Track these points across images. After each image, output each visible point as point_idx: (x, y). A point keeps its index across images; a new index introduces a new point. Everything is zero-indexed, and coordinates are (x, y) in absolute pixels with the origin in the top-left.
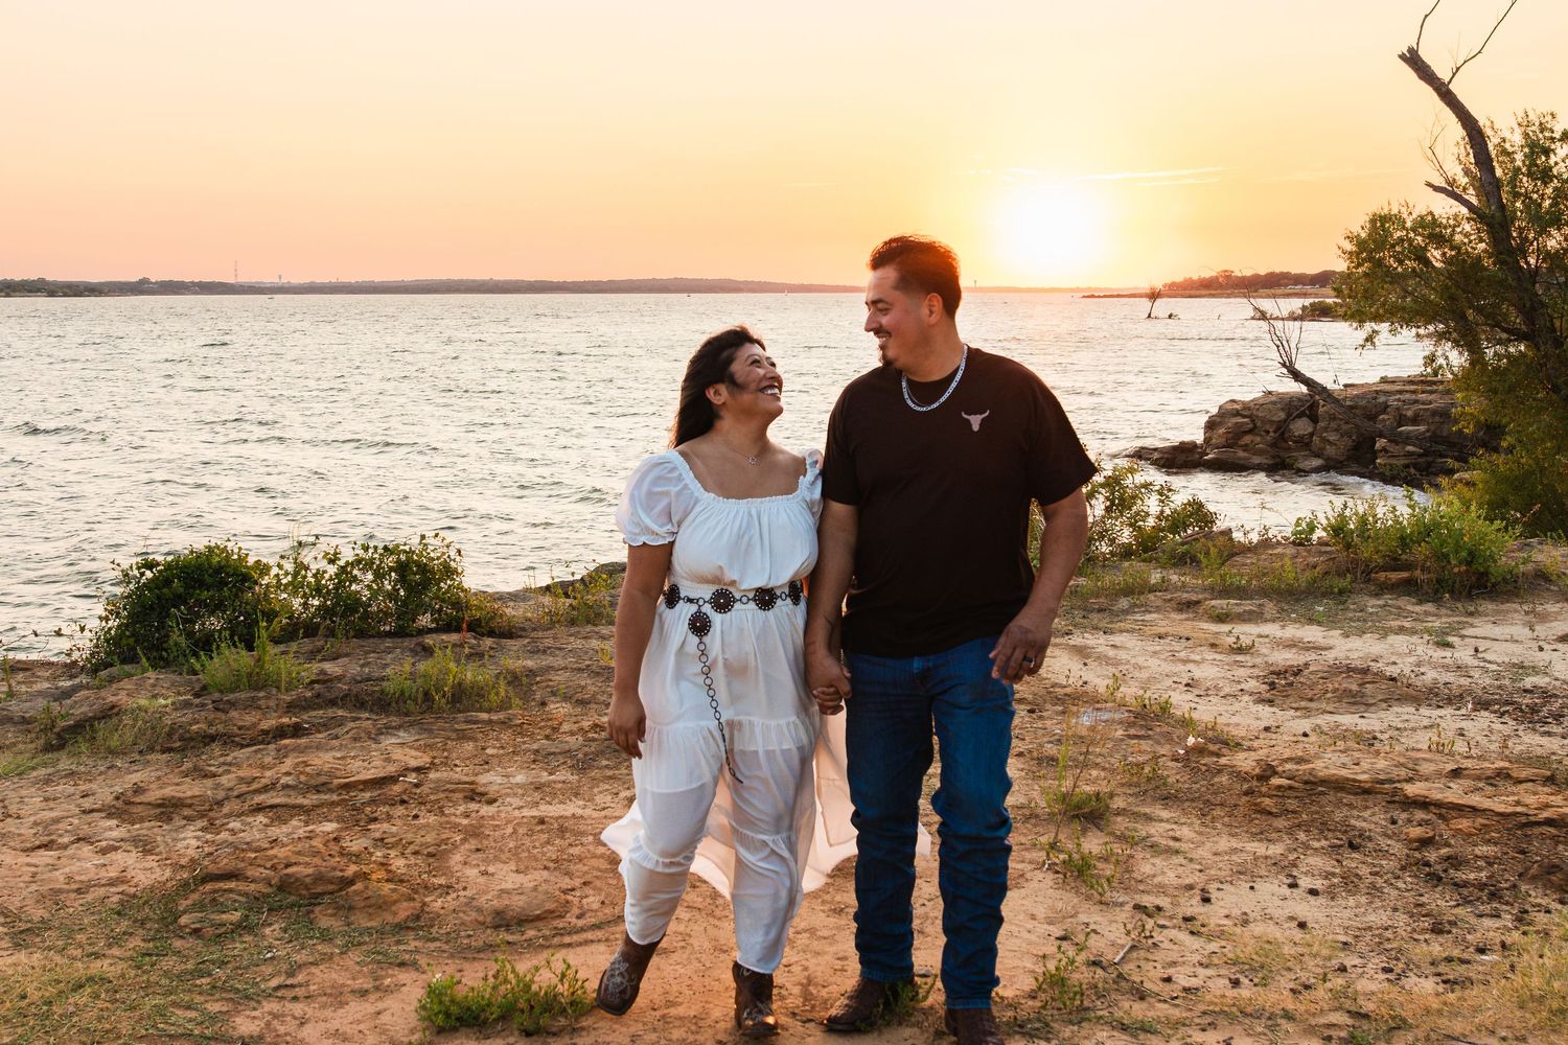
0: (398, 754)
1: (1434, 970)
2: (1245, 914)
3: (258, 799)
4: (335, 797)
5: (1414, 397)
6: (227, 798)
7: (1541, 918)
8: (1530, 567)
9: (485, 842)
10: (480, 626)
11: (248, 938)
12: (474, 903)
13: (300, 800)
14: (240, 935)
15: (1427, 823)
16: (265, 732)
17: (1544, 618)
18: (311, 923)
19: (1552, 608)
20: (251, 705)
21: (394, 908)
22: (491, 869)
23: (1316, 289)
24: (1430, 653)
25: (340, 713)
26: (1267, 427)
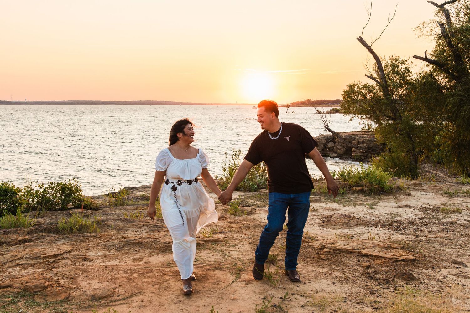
0: (61, 247)
1: (371, 305)
2: (317, 290)
3: (17, 262)
4: (42, 261)
5: (362, 136)
6: (7, 262)
7: (401, 288)
8: (395, 185)
9: (89, 274)
10: (87, 207)
11: (14, 306)
12: (85, 293)
13: (31, 262)
14: (11, 305)
15: (368, 261)
16: (20, 241)
17: (400, 200)
18: (34, 301)
19: (402, 197)
20: (15, 232)
21: (60, 295)
22: (91, 282)
23: (334, 105)
24: (368, 211)
25: (44, 234)
26: (321, 145)
